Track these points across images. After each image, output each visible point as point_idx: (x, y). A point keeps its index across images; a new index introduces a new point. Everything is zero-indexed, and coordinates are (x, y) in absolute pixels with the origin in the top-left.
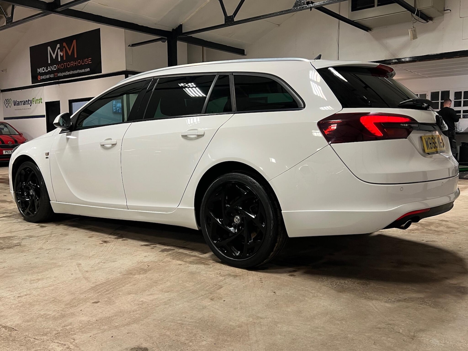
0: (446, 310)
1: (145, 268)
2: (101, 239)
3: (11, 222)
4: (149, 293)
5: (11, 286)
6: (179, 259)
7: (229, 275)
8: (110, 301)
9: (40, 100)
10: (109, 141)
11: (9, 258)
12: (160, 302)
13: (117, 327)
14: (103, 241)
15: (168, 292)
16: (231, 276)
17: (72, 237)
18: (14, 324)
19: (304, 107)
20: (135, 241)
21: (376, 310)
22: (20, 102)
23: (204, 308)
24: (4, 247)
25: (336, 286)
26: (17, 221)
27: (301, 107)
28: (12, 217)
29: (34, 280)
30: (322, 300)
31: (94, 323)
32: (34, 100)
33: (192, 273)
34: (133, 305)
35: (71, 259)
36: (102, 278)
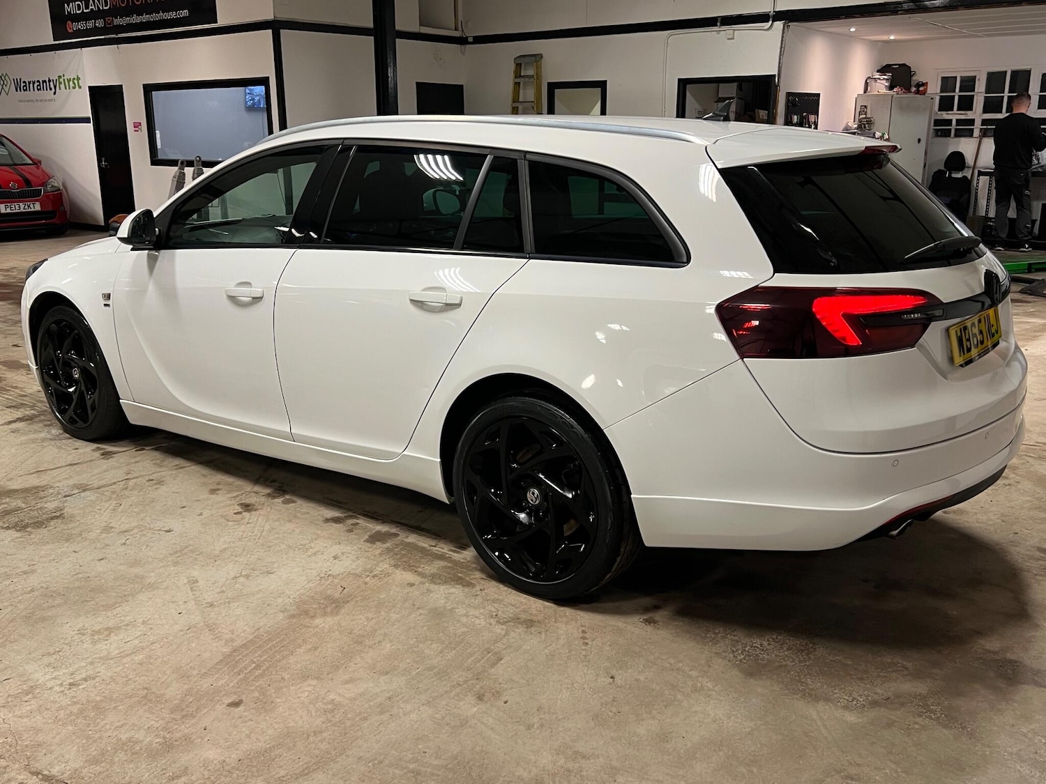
0: (971, 734)
1: (337, 595)
2: (237, 496)
3: (36, 439)
4: (347, 677)
5: (51, 650)
6: (409, 567)
7: (516, 620)
8: (264, 700)
9: (76, 82)
10: (245, 289)
11: (42, 560)
12: (371, 704)
13: (283, 781)
14: (241, 504)
15: (387, 673)
16: (519, 623)
17: (173, 490)
18: (68, 768)
19: (689, 261)
20: (312, 505)
21: (824, 731)
22: (29, 83)
23: (464, 723)
24: (27, 521)
25: (742, 657)
26: (48, 436)
27: (680, 261)
28: (36, 419)
29: (98, 632)
30: (712, 702)
31: (233, 768)
32: (61, 80)
33: (437, 614)
34: (314, 714)
35: (176, 564)
36: (246, 628)
